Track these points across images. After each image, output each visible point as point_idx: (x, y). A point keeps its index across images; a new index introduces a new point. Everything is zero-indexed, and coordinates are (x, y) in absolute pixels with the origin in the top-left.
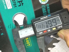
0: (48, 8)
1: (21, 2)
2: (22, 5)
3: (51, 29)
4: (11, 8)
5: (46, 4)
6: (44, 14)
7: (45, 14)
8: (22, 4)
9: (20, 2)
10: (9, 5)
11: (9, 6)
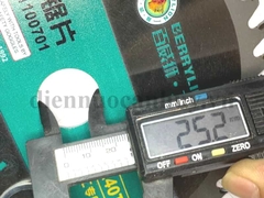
0: (179, 37)
1: (64, 28)
2: (73, 39)
3: (205, 154)
4: (28, 54)
5: (168, 25)
6: (165, 64)
7: (168, 65)
8: (72, 33)
9: (59, 26)
10: (16, 44)
11: (19, 49)
